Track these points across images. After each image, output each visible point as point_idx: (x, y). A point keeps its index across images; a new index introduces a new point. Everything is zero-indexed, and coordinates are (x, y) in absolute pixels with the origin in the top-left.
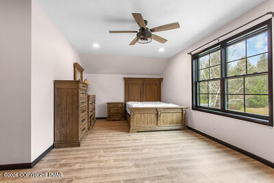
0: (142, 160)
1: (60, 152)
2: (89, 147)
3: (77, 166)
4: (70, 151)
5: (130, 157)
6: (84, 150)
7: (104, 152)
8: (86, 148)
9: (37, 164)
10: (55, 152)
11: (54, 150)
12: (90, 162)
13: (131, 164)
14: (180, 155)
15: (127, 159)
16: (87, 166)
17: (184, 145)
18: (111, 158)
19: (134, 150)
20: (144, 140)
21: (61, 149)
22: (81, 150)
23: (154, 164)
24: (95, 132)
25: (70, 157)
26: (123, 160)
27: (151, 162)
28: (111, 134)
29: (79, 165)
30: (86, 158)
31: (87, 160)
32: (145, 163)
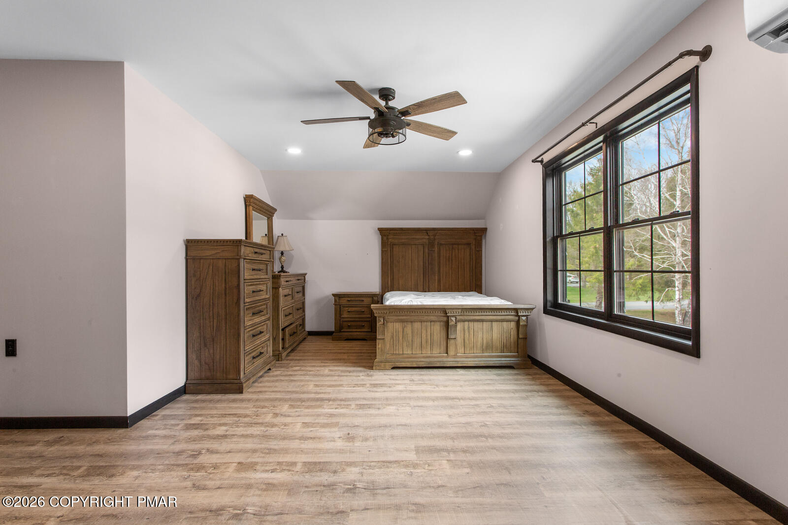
0: (366, 428)
1: (196, 401)
2: (261, 396)
3: (220, 431)
4: (219, 401)
5: (342, 421)
6: (249, 400)
7: (292, 406)
8: (255, 396)
9: (142, 422)
10: (186, 401)
11: (186, 397)
12: (250, 425)
13: (338, 435)
14: (468, 423)
15: (336, 425)
16: (240, 431)
17: (494, 403)
18: (300, 420)
19: (361, 407)
20: (401, 388)
21: (200, 397)
22: (242, 400)
23: (392, 437)
24: (292, 363)
25: (214, 412)
26: (324, 426)
27: (387, 432)
28: (326, 371)
29: (224, 428)
30: (246, 416)
31: (246, 420)
32: (371, 433)
